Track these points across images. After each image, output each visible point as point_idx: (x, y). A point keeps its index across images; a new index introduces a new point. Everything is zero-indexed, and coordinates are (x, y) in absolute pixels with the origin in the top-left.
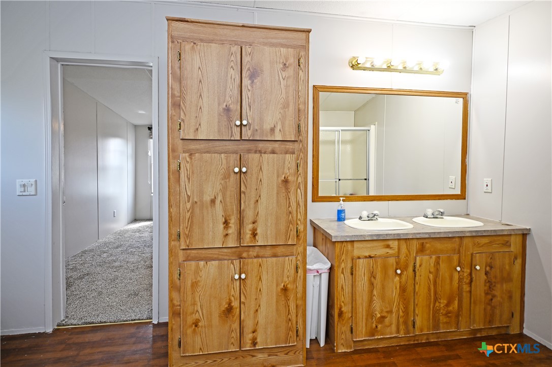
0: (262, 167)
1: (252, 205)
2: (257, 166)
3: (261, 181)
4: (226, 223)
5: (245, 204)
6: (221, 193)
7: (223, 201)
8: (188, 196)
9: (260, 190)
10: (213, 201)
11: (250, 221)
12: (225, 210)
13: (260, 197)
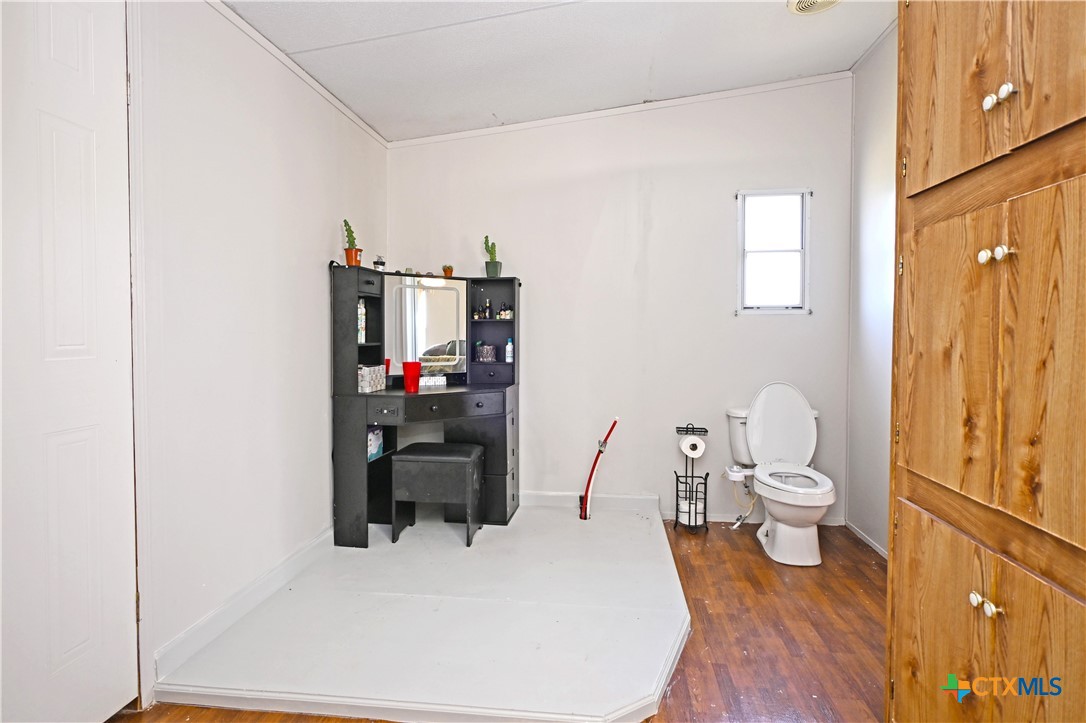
0: (1062, 234)
1: (1030, 378)
2: (1046, 234)
3: (1056, 287)
4: (969, 422)
5: (1012, 371)
6: (962, 332)
7: (964, 357)
8: (910, 336)
9: (1054, 324)
10: (947, 354)
11: (1023, 434)
12: (969, 386)
13: (1052, 348)
